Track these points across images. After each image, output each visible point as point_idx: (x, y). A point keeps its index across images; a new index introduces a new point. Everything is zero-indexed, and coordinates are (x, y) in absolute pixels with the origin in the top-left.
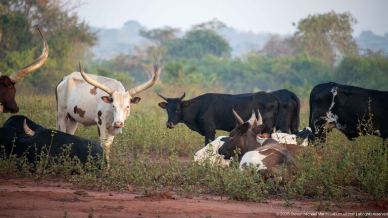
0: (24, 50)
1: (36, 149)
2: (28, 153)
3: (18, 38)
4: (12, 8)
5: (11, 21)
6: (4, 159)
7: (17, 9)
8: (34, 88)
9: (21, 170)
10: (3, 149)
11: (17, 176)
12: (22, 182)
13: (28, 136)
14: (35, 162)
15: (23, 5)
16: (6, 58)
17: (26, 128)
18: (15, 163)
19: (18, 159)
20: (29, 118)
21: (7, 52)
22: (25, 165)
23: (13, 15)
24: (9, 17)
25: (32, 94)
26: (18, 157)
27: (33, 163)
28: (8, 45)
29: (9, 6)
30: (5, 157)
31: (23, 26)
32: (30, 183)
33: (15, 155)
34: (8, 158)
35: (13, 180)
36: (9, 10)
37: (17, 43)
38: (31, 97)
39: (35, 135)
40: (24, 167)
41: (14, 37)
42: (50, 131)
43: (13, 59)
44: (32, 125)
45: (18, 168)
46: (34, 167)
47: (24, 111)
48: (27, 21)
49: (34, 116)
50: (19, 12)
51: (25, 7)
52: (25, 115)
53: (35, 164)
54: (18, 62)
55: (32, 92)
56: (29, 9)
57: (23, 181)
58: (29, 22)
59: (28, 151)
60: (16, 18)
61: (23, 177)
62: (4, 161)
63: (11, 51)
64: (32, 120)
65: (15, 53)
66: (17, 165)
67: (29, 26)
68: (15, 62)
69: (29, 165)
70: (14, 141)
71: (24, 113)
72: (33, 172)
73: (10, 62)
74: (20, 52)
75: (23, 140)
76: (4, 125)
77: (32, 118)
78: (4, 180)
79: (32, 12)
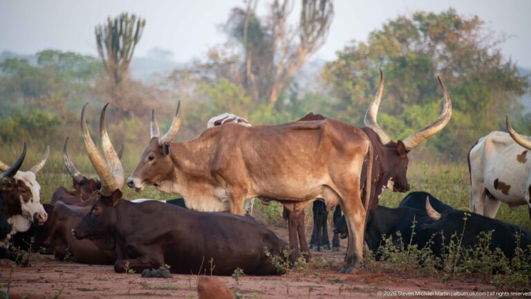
0: (427, 102)
1: (443, 237)
2: (433, 243)
3: (419, 87)
4: (413, 46)
5: (410, 65)
6: (401, 251)
7: (419, 48)
8: (440, 154)
9: (423, 267)
10: (399, 237)
11: (418, 274)
12: (426, 283)
13: (432, 220)
14: (442, 255)
15: (427, 43)
16: (403, 115)
17: (429, 208)
18: (416, 257)
19: (420, 252)
20: (433, 195)
21: (404, 106)
22: (429, 259)
23: (413, 56)
24: (407, 59)
25: (438, 162)
26: (419, 248)
27: (440, 257)
28: (406, 97)
29: (408, 44)
30: (403, 249)
31: (426, 71)
32: (437, 284)
33: (416, 246)
34: (406, 249)
35: (413, 280)
36: (409, 50)
37: (418, 93)
38: (436, 167)
39: (440, 219)
40: (428, 263)
41: (415, 86)
42: (461, 214)
43: (413, 115)
44: (437, 205)
45: (420, 263)
46: (442, 263)
47: (426, 185)
48: (431, 64)
49: (440, 192)
50: (420, 53)
51: (429, 44)
52: (428, 191)
53: (442, 259)
54: (419, 119)
55: (438, 159)
56: (434, 47)
57: (427, 281)
58: (435, 64)
59: (432, 240)
60: (418, 60)
61: (426, 275)
62: (401, 253)
63: (410, 104)
64: (438, 198)
65: (416, 107)
66: (418, 259)
67: (434, 70)
68: (415, 119)
69: (434, 259)
70: (414, 226)
71: (426, 188)
72: (440, 269)
73: (408, 119)
74: (422, 106)
75: (425, 226)
76: (401, 204)
77: (438, 195)
78: (401, 280)
79: (438, 51)
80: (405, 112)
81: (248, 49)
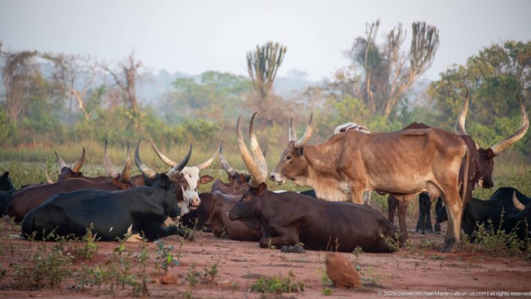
0: (515, 115)
1: (527, 225)
2: (518, 229)
3: (508, 102)
4: (504, 69)
5: (501, 84)
6: (491, 235)
7: (509, 70)
8: (525, 157)
9: (510, 248)
10: (490, 224)
11: (506, 254)
12: (512, 261)
13: (518, 211)
14: (526, 239)
15: (516, 66)
16: (495, 125)
17: (516, 201)
18: (504, 240)
19: (507, 236)
20: (518, 190)
21: (496, 118)
22: (514, 242)
23: (504, 78)
24: (499, 80)
25: (523, 164)
26: (507, 233)
27: (524, 240)
28: (497, 110)
29: (500, 67)
30: (493, 233)
31: (515, 89)
32: (521, 262)
33: (504, 231)
34: (495, 233)
35: (501, 258)
36: (500, 71)
37: (507, 107)
38: (521, 167)
39: (525, 210)
40: (514, 244)
41: (505, 102)
43: (502, 125)
45: (507, 245)
46: (525, 245)
47: (513, 182)
48: (519, 83)
49: (524, 188)
50: (510, 74)
51: (518, 68)
52: (515, 187)
53: (526, 242)
54: (508, 128)
55: (523, 161)
56: (522, 70)
57: (513, 260)
58: (521, 84)
59: (518, 227)
60: (507, 80)
61: (512, 255)
62: (492, 237)
63: (500, 116)
64: (523, 193)
65: (505, 118)
66: (506, 241)
67: (521, 88)
68: (504, 128)
69: (519, 242)
70: (502, 215)
71: (513, 184)
72: (523, 250)
73: (499, 128)
74: (511, 118)
75: (512, 215)
76: (492, 197)
77: (523, 190)
78: (491, 258)
79: (525, 73)
80: (496, 122)
81: (368, 71)
